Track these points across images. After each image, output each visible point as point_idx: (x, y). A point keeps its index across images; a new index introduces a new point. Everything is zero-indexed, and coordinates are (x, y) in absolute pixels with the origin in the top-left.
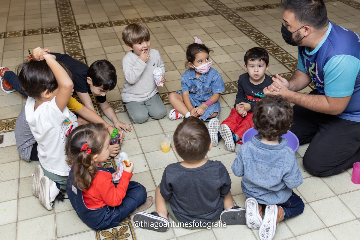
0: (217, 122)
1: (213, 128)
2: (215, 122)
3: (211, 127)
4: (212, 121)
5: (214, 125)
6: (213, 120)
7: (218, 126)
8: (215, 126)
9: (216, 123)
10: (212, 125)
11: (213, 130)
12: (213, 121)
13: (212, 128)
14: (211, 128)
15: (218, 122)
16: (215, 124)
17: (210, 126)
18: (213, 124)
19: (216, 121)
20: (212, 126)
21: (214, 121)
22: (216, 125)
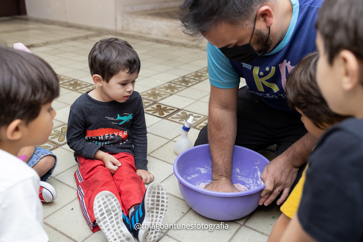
0: (110, 197)
1: (108, 215)
2: (106, 200)
3: (103, 214)
4: (99, 202)
5: (105, 207)
6: (98, 198)
7: (115, 203)
8: (110, 207)
9: (109, 200)
10: (101, 210)
11: (110, 219)
12: (100, 199)
13: (106, 215)
14: (105, 218)
15: (110, 195)
16: (108, 203)
17: (99, 214)
18: (103, 207)
19: (106, 197)
20: (104, 211)
21: (103, 199)
22: (111, 204)
